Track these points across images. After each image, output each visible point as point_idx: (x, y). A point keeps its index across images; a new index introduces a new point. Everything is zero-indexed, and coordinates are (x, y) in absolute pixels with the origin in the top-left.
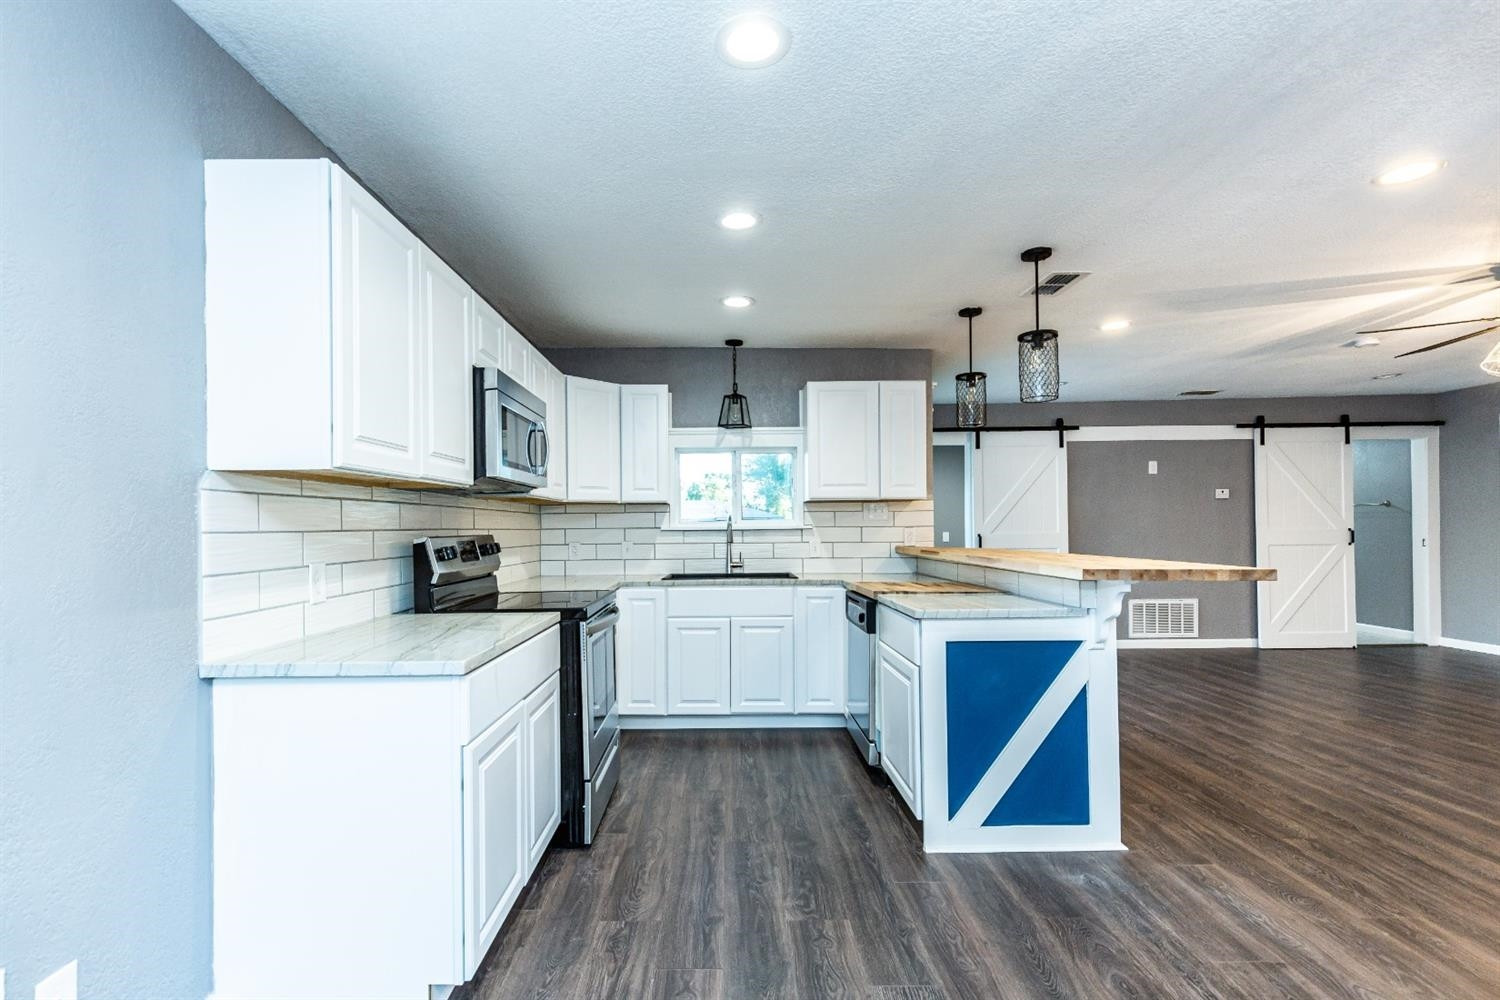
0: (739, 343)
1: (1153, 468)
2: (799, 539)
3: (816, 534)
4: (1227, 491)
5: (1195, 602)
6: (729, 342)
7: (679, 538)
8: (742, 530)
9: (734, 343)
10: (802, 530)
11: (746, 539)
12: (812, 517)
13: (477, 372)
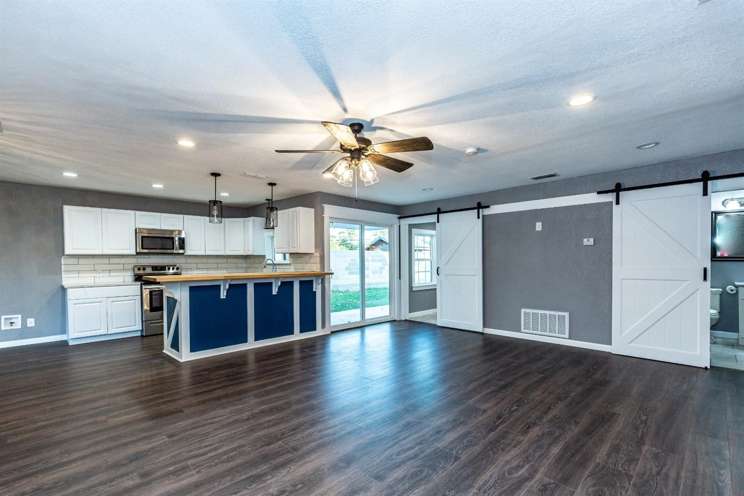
1: (539, 226)
4: (592, 240)
5: (567, 314)
6: (267, 200)
12: (292, 260)
13: (136, 229)
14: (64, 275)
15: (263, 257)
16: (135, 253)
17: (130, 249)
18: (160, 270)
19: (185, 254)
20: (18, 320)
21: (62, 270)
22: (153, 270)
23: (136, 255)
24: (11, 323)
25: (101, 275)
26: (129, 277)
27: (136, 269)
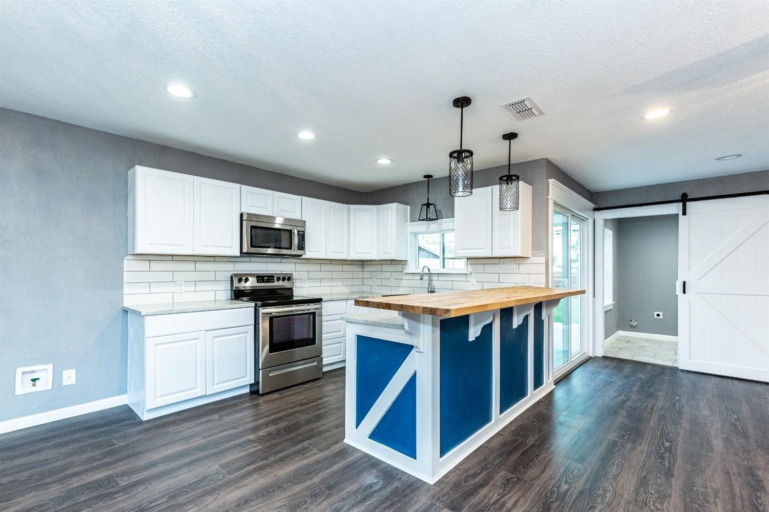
0: (431, 176)
2: (465, 279)
3: (474, 277)
6: (425, 177)
7: (411, 277)
8: (438, 274)
9: (428, 177)
10: (466, 274)
11: (440, 278)
12: (472, 268)
13: (242, 215)
14: (126, 289)
15: (403, 263)
16: (238, 254)
17: (231, 247)
18: (268, 281)
19: (303, 257)
20: (45, 373)
21: (125, 281)
22: (258, 282)
23: (241, 257)
24: (34, 380)
25: (184, 289)
26: (223, 291)
27: (235, 280)
